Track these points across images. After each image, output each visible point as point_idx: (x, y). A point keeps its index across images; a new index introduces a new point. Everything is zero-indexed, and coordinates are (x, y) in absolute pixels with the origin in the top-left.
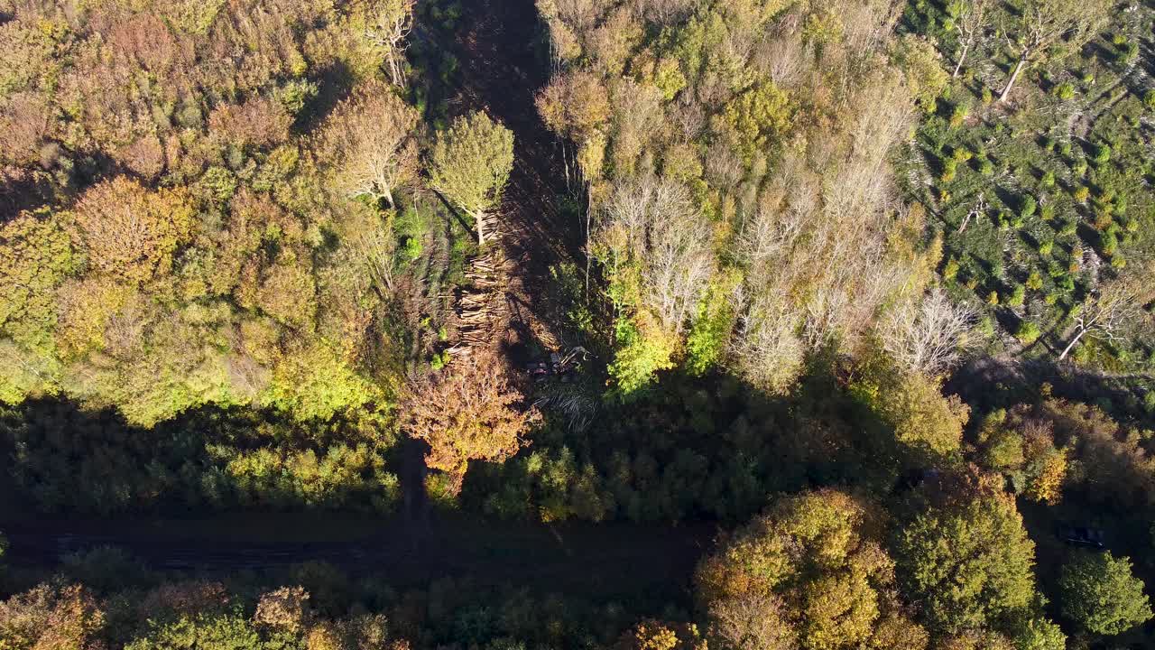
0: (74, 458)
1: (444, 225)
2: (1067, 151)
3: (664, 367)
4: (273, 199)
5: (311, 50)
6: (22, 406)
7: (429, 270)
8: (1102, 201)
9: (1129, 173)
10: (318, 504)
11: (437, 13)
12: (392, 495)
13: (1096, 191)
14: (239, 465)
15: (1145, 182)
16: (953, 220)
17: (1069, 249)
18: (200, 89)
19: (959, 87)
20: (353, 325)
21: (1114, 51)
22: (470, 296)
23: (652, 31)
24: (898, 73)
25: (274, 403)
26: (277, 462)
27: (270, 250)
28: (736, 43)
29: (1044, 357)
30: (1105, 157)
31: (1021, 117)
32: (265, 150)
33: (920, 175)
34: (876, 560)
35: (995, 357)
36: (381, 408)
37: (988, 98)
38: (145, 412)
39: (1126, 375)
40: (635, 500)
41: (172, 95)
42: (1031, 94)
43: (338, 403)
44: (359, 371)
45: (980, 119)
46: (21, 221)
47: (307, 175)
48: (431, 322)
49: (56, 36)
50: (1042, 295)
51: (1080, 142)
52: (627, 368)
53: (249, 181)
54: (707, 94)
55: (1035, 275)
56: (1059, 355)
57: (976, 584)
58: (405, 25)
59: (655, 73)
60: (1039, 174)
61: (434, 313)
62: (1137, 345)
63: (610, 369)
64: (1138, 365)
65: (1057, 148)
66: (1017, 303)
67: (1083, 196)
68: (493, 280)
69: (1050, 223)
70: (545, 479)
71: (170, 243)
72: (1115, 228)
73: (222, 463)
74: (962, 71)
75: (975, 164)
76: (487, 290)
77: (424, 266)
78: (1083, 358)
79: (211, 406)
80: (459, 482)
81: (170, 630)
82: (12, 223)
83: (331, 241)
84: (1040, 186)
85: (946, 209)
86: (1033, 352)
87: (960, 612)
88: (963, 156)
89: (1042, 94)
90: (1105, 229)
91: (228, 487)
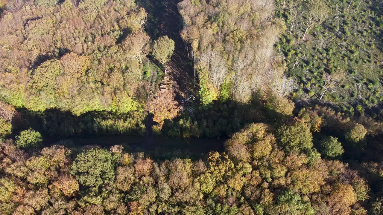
0: (59, 123)
1: (156, 69)
2: (321, 51)
3: (215, 99)
4: (112, 58)
5: (121, 24)
6: (44, 112)
7: (152, 79)
8: (330, 62)
9: (337, 56)
10: (124, 133)
11: (153, 20)
12: (143, 130)
13: (328, 60)
14: (103, 123)
15: (341, 58)
16: (291, 67)
17: (322, 74)
18: (92, 34)
19: (291, 36)
20: (133, 87)
21: (332, 27)
22: (163, 85)
23: (210, 18)
24: (274, 26)
25: (112, 110)
26: (113, 122)
27: (111, 70)
28: (232, 20)
29: (316, 99)
30: (331, 52)
31: (308, 43)
32: (109, 47)
33: (282, 56)
34: (271, 138)
35: (303, 99)
36: (140, 111)
37: (299, 38)
38: (78, 111)
39: (338, 103)
40: (208, 131)
41: (85, 35)
42: (310, 38)
43: (129, 109)
44: (135, 99)
45: (297, 43)
46: (47, 62)
47: (121, 53)
48: (153, 92)
49: (53, 22)
50: (315, 84)
51: (324, 49)
52: (205, 99)
53: (106, 55)
54: (224, 32)
55: (313, 79)
56: (319, 98)
57: (297, 141)
58: (145, 19)
59: (211, 27)
60: (313, 56)
61: (154, 90)
62: (340, 96)
63: (201, 100)
64: (341, 101)
65: (318, 50)
66: (308, 86)
67: (325, 61)
68: (169, 82)
69: (317, 68)
70: (184, 125)
71: (85, 68)
72: (334, 68)
73: (99, 123)
74: (292, 32)
75: (296, 54)
76: (168, 84)
77: (151, 79)
78: (326, 99)
79: (95, 111)
80: (161, 126)
81: (89, 151)
82: (44, 62)
83: (127, 68)
84: (314, 59)
85: (289, 65)
86: (313, 98)
87: (293, 149)
88: (293, 52)
89: (314, 38)
90: (331, 69)
91: (100, 128)
